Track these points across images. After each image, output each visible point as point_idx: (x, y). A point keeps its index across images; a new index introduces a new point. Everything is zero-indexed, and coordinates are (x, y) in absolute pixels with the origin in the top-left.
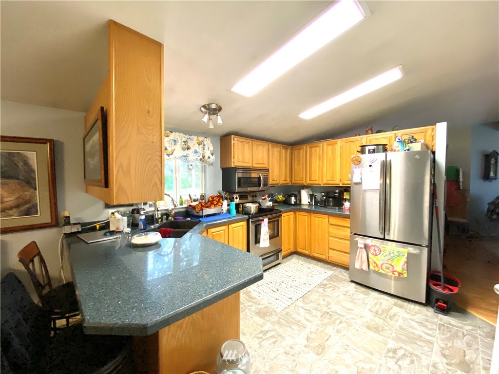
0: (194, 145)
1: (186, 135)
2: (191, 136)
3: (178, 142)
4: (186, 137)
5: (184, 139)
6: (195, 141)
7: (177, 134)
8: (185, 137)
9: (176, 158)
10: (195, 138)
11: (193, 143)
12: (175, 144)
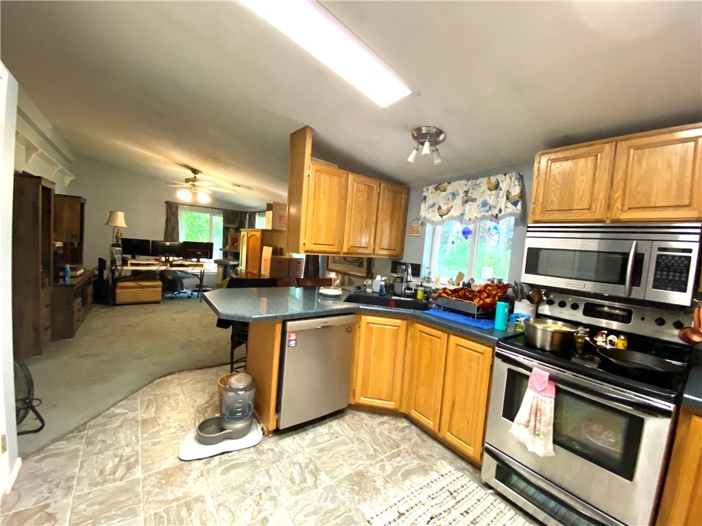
0: (483, 193)
1: (468, 180)
2: (476, 179)
3: (458, 195)
4: (470, 183)
5: (465, 189)
6: (484, 187)
7: (457, 183)
8: (466, 185)
9: (452, 218)
10: (485, 180)
11: (482, 190)
12: (453, 199)
